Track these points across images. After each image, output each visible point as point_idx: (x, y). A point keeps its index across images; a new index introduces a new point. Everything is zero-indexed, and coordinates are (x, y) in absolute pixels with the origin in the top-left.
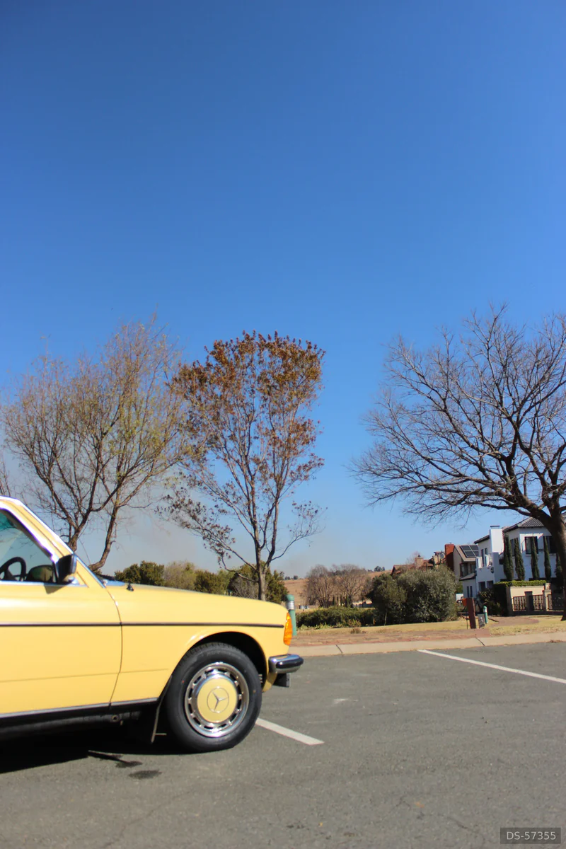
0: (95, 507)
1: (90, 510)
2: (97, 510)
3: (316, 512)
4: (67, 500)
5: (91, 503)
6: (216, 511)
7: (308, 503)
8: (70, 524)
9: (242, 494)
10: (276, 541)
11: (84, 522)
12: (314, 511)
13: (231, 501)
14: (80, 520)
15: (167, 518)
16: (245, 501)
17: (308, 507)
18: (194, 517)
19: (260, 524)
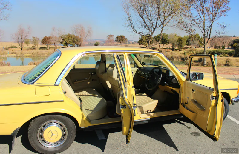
0: (157, 26)
1: (156, 27)
2: (158, 27)
3: (226, 26)
4: (149, 23)
5: (156, 25)
6: (191, 24)
7: (223, 23)
8: (150, 31)
9: (202, 21)
10: (210, 36)
11: (154, 31)
12: (225, 26)
13: (198, 23)
14: (153, 30)
15: (177, 27)
16: (202, 23)
17: (223, 25)
18: (185, 27)
19: (206, 30)
